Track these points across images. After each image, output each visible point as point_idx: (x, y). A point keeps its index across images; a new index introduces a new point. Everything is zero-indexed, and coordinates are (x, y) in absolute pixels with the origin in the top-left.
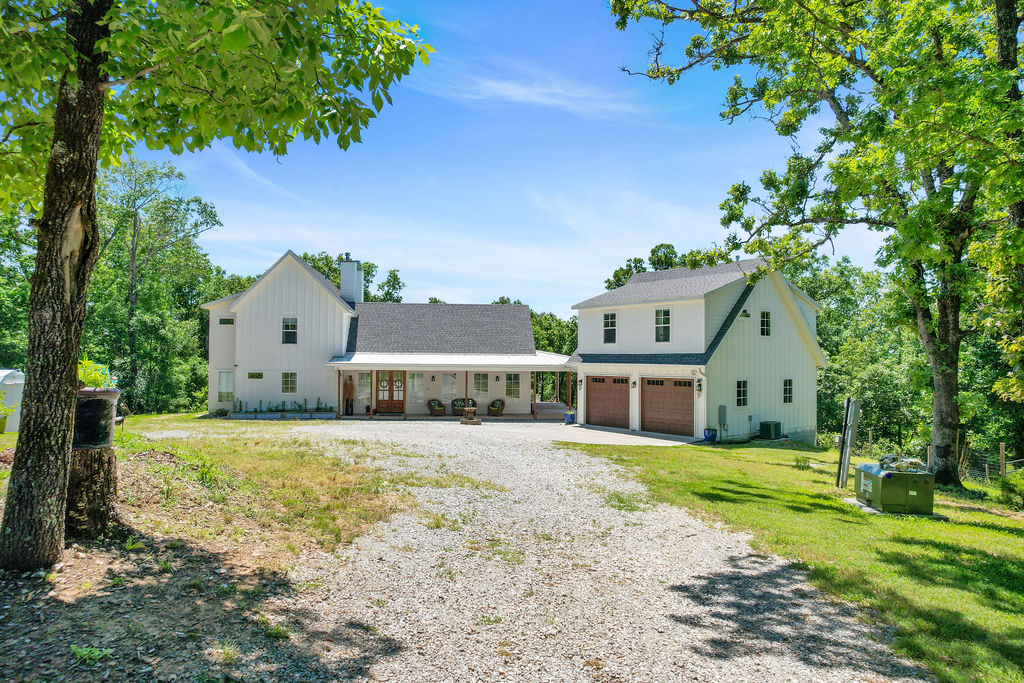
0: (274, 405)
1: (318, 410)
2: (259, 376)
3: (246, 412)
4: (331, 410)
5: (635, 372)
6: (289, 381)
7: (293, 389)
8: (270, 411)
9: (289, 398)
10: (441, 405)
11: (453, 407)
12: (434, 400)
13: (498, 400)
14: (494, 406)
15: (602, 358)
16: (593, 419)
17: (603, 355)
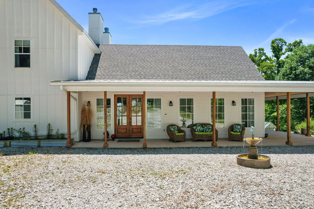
1: (49, 137)
7: (29, 115)
10: (180, 131)
11: (193, 131)
12: (173, 125)
13: (237, 124)
14: (234, 130)
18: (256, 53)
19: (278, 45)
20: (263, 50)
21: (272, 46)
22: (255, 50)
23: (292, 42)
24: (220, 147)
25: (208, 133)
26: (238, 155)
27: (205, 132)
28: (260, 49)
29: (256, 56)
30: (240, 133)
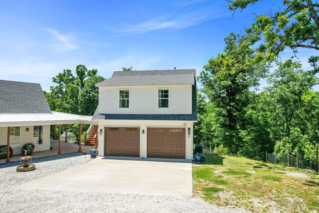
5: (143, 124)
13: (28, 144)
14: (27, 148)
15: (120, 116)
16: (109, 153)
17: (119, 115)
18: (65, 73)
19: (82, 70)
20: (70, 71)
21: (77, 71)
22: (64, 70)
23: (91, 70)
25: (4, 153)
26: (18, 166)
28: (68, 70)
29: (64, 75)
30: (30, 150)
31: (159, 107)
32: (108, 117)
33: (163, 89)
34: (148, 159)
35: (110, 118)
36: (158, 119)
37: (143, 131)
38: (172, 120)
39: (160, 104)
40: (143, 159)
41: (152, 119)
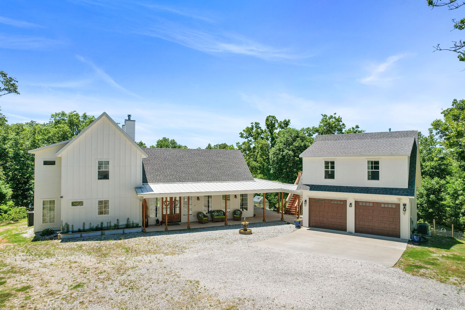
0: (94, 225)
1: (128, 226)
2: (80, 203)
3: (73, 232)
4: (137, 226)
6: (103, 206)
7: (106, 213)
8: (92, 230)
9: (104, 219)
10: (205, 216)
11: (212, 216)
12: (200, 213)
13: (237, 210)
14: (236, 214)
15: (325, 188)
16: (314, 224)
17: (324, 186)
18: (252, 126)
19: (272, 122)
20: (258, 124)
22: (252, 123)
23: (283, 121)
24: (229, 226)
25: (221, 217)
26: (240, 229)
27: (220, 216)
28: (256, 123)
29: (252, 128)
30: (239, 216)
31: (369, 179)
32: (313, 188)
33: (373, 160)
34: (356, 233)
35: (315, 189)
36: (367, 193)
37: (351, 204)
38: (383, 194)
39: (370, 176)
40: (350, 234)
41: (361, 192)
